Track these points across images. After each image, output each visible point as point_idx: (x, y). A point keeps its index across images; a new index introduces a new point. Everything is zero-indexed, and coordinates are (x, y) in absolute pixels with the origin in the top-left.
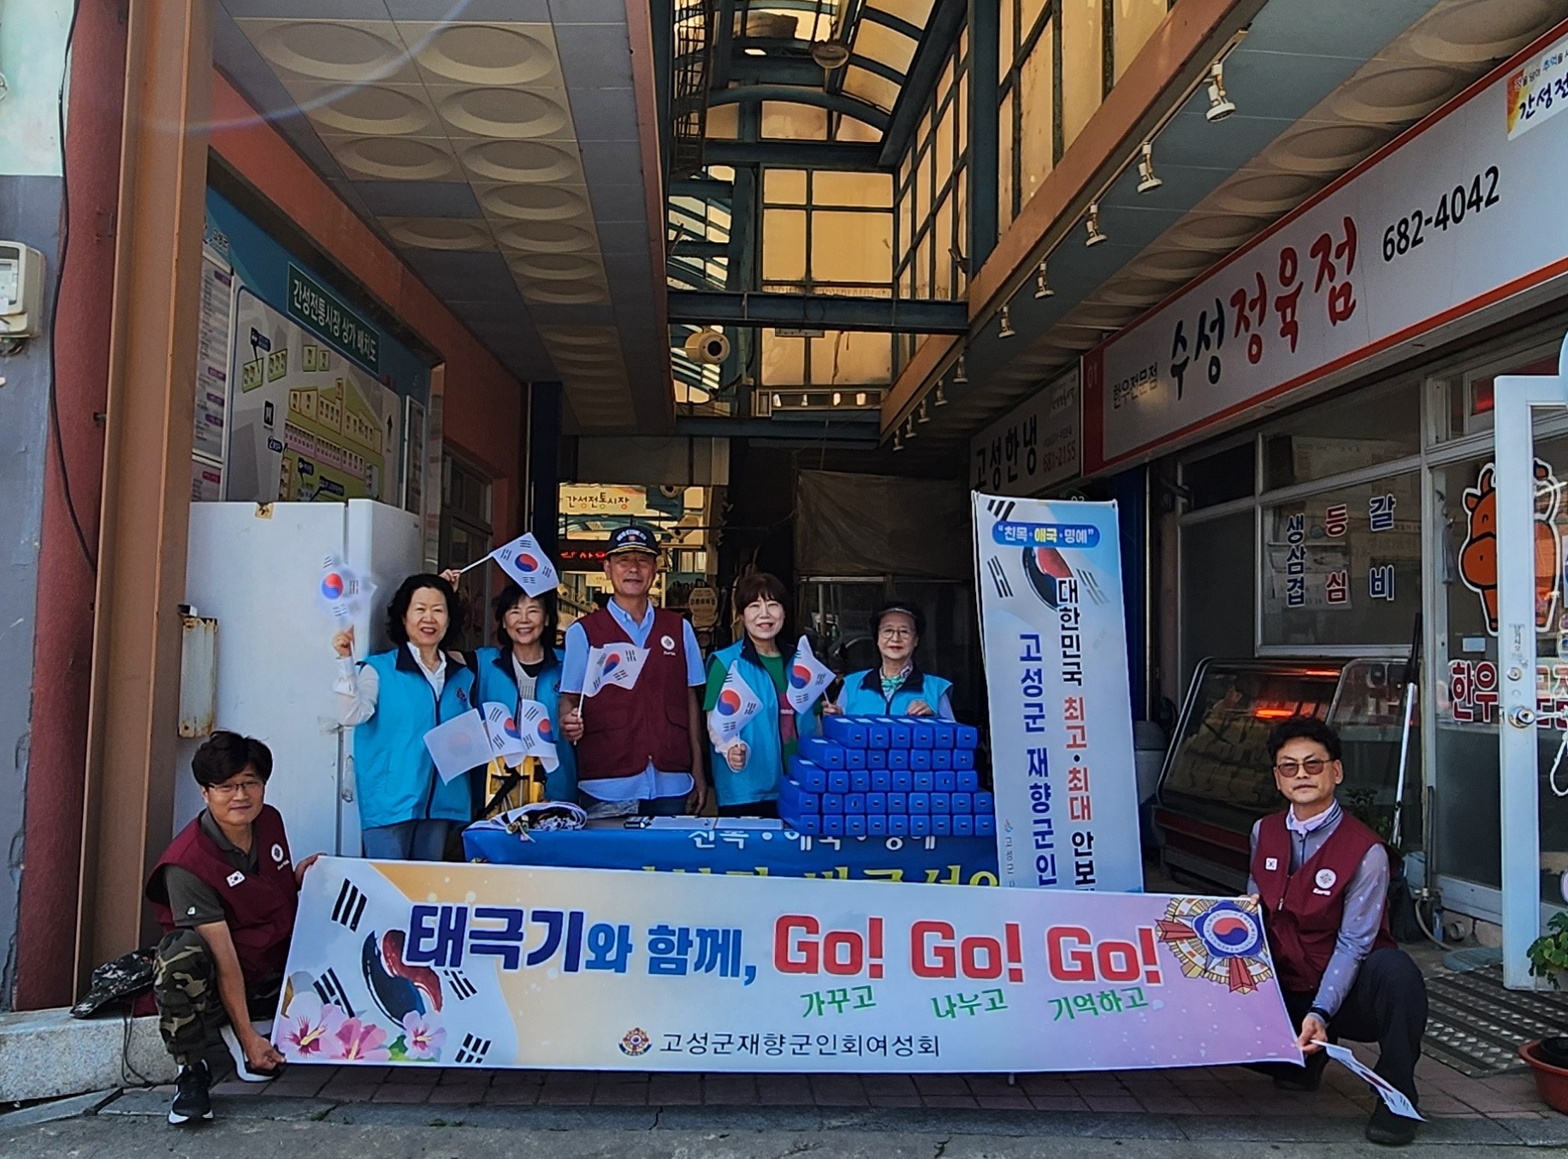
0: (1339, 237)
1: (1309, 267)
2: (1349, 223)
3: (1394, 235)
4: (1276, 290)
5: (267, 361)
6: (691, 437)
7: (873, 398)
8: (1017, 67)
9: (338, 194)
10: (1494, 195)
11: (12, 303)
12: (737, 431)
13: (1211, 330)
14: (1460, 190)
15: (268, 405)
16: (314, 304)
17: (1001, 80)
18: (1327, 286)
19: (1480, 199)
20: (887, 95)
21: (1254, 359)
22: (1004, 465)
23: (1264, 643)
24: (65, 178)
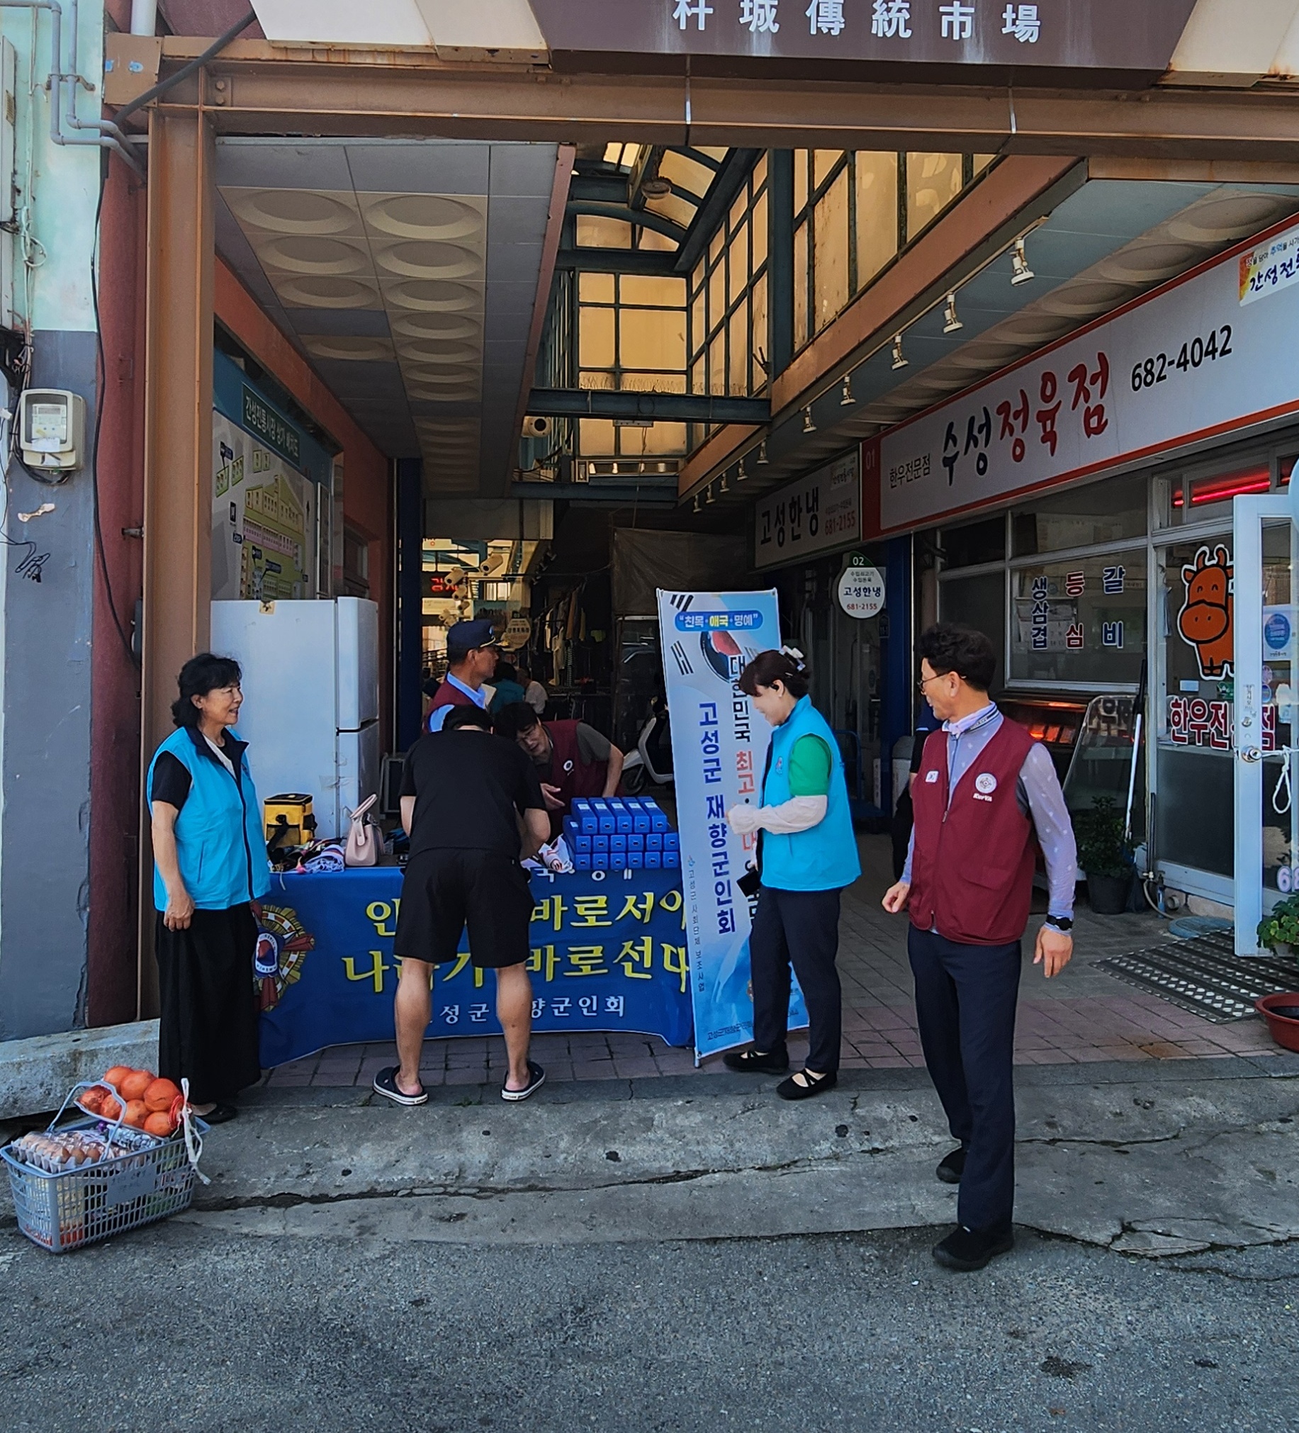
0: (1093, 368)
1: (1066, 390)
2: (1102, 357)
3: (1141, 371)
4: (1037, 405)
5: (231, 467)
6: (521, 500)
7: (672, 466)
8: (811, 206)
9: (271, 319)
10: (1227, 348)
11: (63, 442)
12: (559, 494)
13: (979, 430)
14: (1198, 341)
15: (233, 505)
16: (258, 413)
17: (796, 215)
18: (1082, 404)
19: (1215, 350)
20: (685, 214)
21: (1018, 458)
22: (788, 526)
23: (1012, 677)
24: (99, 334)
